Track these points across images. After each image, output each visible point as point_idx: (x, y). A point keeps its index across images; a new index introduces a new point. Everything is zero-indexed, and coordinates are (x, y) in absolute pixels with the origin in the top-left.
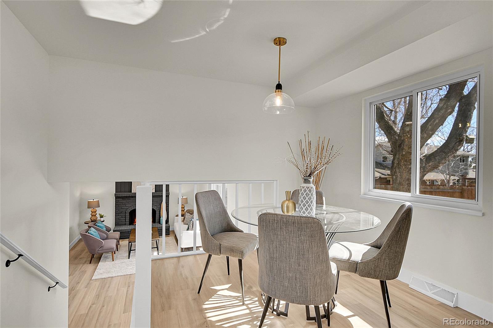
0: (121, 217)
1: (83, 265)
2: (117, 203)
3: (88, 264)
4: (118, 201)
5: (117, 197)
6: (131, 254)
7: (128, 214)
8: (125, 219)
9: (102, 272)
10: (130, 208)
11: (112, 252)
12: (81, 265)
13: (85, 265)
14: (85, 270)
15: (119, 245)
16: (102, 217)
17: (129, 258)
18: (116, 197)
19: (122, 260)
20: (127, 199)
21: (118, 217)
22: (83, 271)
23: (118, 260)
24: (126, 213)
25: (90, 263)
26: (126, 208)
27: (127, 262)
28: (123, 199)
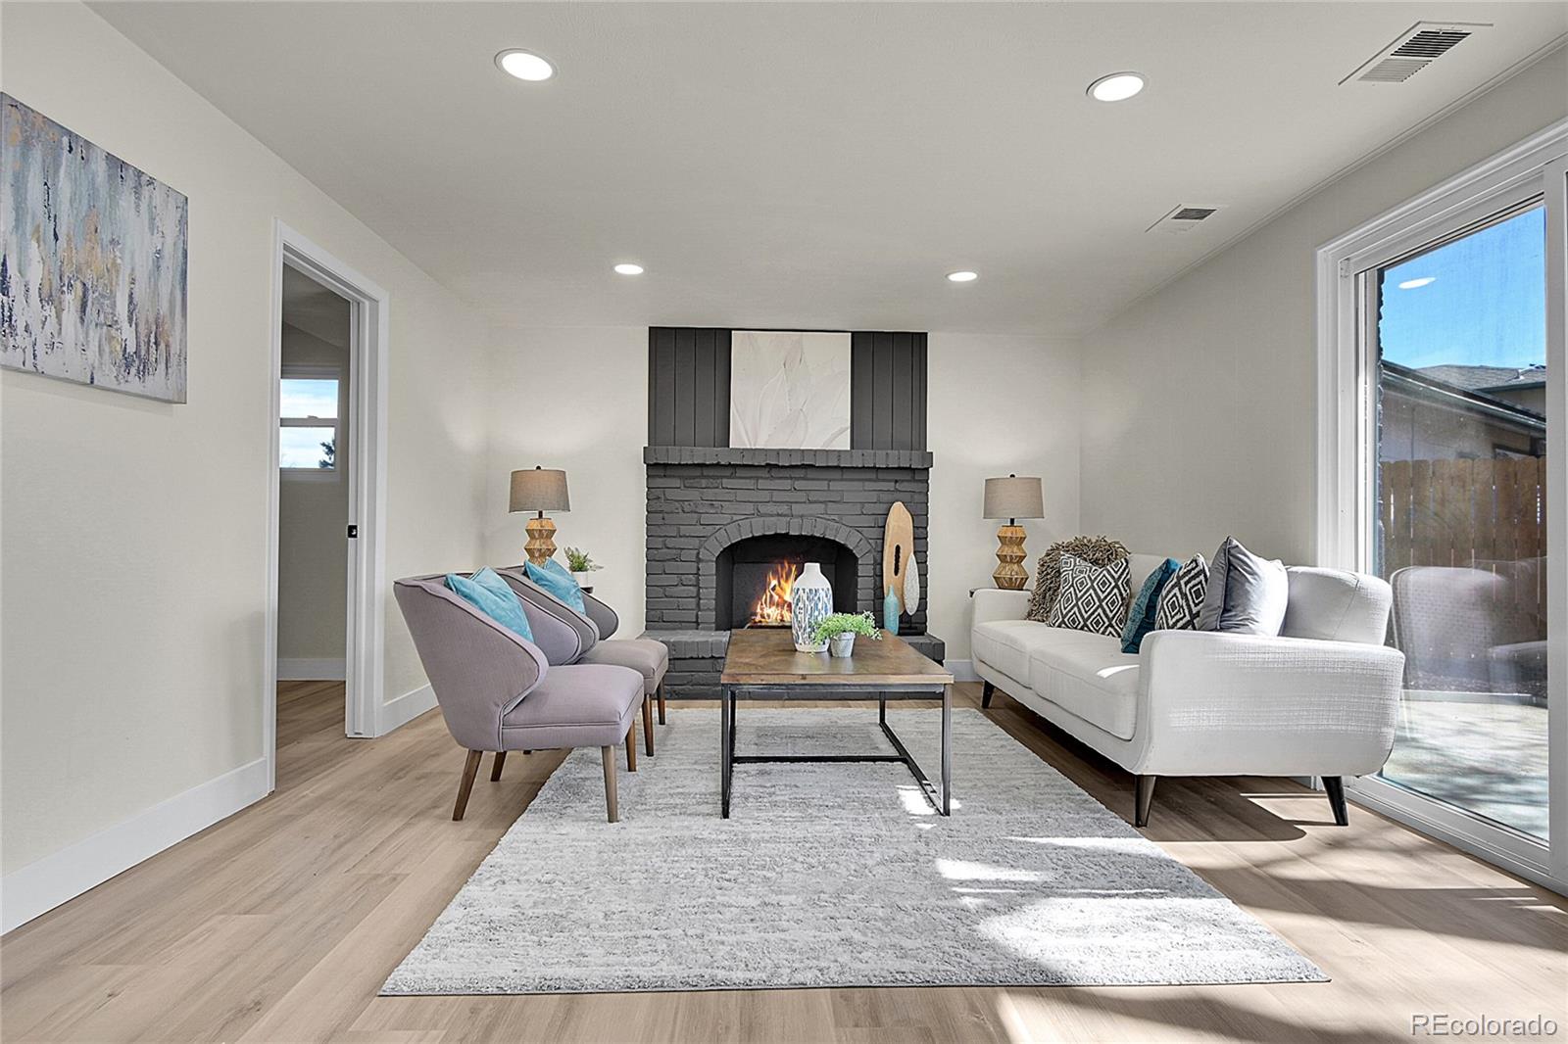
0: (674, 580)
1: (407, 825)
2: (656, 506)
3: (442, 818)
4: (658, 492)
5: (656, 464)
6: (735, 781)
7: (710, 569)
8: (698, 597)
9: (501, 912)
10: (722, 531)
11: (605, 749)
12: (396, 824)
13: (423, 825)
14: (397, 871)
15: (662, 722)
16: (579, 566)
17: (726, 815)
18: (648, 465)
19: (676, 823)
20: (704, 483)
21: (664, 580)
22: (378, 876)
23: (648, 820)
24: (699, 560)
25: (458, 816)
26: (699, 530)
27: (710, 842)
28: (688, 482)
